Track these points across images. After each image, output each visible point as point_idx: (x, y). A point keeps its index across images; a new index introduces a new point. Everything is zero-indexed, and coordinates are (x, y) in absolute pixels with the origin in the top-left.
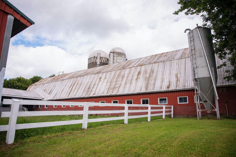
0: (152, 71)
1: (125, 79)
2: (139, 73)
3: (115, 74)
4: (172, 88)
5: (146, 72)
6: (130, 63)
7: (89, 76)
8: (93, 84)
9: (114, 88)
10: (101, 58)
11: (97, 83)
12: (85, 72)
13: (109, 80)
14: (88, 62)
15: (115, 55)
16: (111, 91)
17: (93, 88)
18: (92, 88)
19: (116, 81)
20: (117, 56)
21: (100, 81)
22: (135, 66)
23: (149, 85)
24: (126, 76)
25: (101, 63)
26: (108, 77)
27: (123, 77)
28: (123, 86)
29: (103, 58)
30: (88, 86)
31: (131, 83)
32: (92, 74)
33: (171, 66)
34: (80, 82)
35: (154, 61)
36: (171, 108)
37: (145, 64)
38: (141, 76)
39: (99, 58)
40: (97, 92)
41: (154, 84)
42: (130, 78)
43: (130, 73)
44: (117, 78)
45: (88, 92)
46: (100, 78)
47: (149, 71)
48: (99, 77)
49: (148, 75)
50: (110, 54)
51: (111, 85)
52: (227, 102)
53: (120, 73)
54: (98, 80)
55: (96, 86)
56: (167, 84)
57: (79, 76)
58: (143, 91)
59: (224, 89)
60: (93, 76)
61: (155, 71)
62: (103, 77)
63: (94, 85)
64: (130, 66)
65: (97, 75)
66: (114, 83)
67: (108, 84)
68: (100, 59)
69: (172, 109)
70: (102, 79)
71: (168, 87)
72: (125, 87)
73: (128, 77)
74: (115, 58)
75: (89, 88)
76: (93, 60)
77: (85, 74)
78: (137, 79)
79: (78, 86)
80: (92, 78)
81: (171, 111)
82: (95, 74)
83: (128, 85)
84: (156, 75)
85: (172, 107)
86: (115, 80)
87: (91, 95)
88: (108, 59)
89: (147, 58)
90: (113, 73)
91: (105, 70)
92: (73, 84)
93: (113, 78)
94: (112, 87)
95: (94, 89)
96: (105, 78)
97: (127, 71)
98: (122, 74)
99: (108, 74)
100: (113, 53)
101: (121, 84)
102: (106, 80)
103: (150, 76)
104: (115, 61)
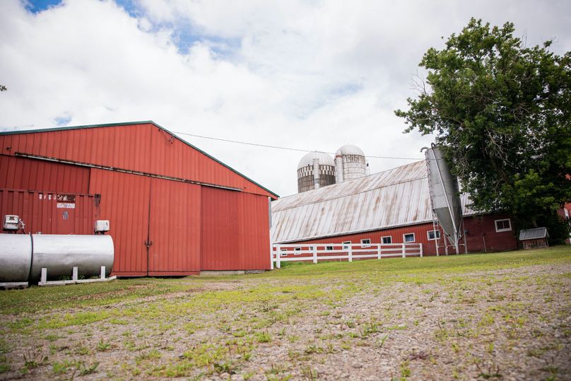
0: (396, 196)
1: (358, 209)
2: (378, 199)
3: (344, 203)
4: (420, 220)
5: (387, 197)
6: (367, 183)
7: (305, 207)
8: (312, 219)
9: (344, 224)
10: (320, 166)
11: (319, 216)
12: (298, 200)
13: (337, 212)
14: (298, 176)
15: (345, 161)
16: (340, 228)
17: (313, 225)
18: (311, 225)
19: (347, 213)
20: (349, 161)
21: (322, 214)
22: (373, 188)
23: (391, 217)
24: (360, 204)
25: (321, 175)
26: (333, 208)
27: (356, 207)
28: (356, 220)
29: (325, 167)
30: (305, 223)
31: (367, 216)
32: (310, 203)
33: (420, 187)
34: (292, 216)
35: (399, 179)
36: (419, 247)
37: (386, 185)
38: (380, 204)
39: (316, 167)
40: (320, 230)
41: (398, 215)
42: (365, 208)
43: (365, 200)
44: (348, 208)
45: (306, 232)
46: (323, 209)
47: (391, 196)
48: (321, 208)
49: (389, 203)
50: (335, 159)
51: (339, 219)
52: (484, 234)
53: (352, 200)
54: (320, 213)
55: (317, 222)
56: (414, 215)
57: (289, 208)
58: (383, 226)
59: (482, 218)
60: (311, 206)
61: (400, 195)
62: (327, 208)
63: (315, 221)
64: (366, 189)
65: (317, 205)
66: (343, 216)
67: (336, 218)
68: (320, 168)
69: (421, 248)
70: (326, 211)
71: (415, 219)
72: (359, 221)
73: (362, 206)
74: (346, 165)
75: (307, 226)
76: (306, 172)
77: (299, 204)
78: (375, 209)
79: (290, 224)
80: (310, 210)
81: (419, 251)
82: (315, 203)
83: (363, 218)
84: (400, 203)
85: (421, 244)
86: (345, 211)
87: (312, 236)
88: (333, 167)
89: (393, 172)
90: (341, 200)
91: (328, 197)
92: (281, 220)
93: (342, 209)
94: (341, 221)
95: (315, 227)
96: (330, 209)
97: (362, 196)
98: (354, 201)
99: (335, 202)
100: (341, 157)
101: (353, 218)
102: (332, 213)
103: (393, 204)
104: (346, 172)
